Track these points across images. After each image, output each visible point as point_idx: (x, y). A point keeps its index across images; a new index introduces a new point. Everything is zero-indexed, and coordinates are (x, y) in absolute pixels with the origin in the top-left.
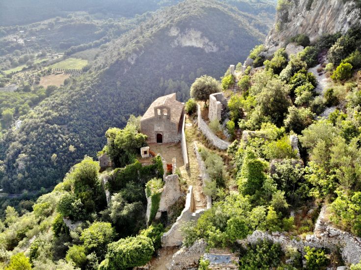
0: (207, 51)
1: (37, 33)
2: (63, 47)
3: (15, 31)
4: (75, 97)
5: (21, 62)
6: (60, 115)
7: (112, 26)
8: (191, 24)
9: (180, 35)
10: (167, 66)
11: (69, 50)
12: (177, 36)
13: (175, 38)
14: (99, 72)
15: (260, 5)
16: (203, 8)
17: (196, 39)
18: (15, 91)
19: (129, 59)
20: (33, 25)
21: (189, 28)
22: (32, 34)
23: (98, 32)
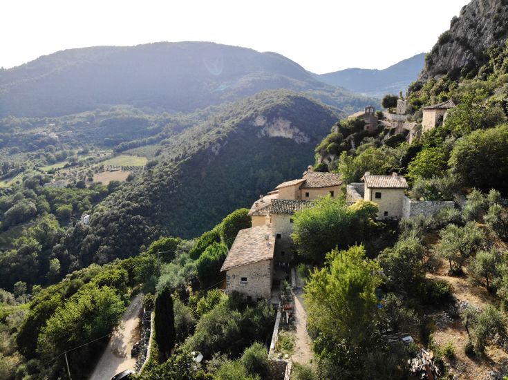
0: (297, 142)
1: (73, 127)
2: (108, 144)
3: (42, 124)
4: (155, 188)
5: (60, 159)
6: (141, 206)
7: (168, 121)
8: (279, 113)
9: (267, 124)
10: (256, 156)
11: (120, 146)
12: (264, 126)
13: (261, 127)
14: (179, 163)
15: (344, 99)
16: (289, 97)
17: (285, 129)
18: (67, 187)
19: (213, 149)
20: (66, 118)
21: (277, 117)
22: (66, 127)
23: (151, 128)
